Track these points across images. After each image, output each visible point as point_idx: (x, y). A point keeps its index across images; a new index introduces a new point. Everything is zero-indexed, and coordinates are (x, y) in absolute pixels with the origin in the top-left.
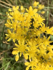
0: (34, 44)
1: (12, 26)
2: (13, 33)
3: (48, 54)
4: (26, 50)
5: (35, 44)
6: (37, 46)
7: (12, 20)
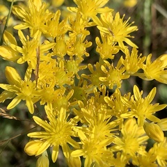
0: (100, 115)
1: (21, 55)
2: (26, 78)
3: (151, 150)
4: (72, 137)
5: (105, 118)
6: (112, 123)
7: (21, 34)
